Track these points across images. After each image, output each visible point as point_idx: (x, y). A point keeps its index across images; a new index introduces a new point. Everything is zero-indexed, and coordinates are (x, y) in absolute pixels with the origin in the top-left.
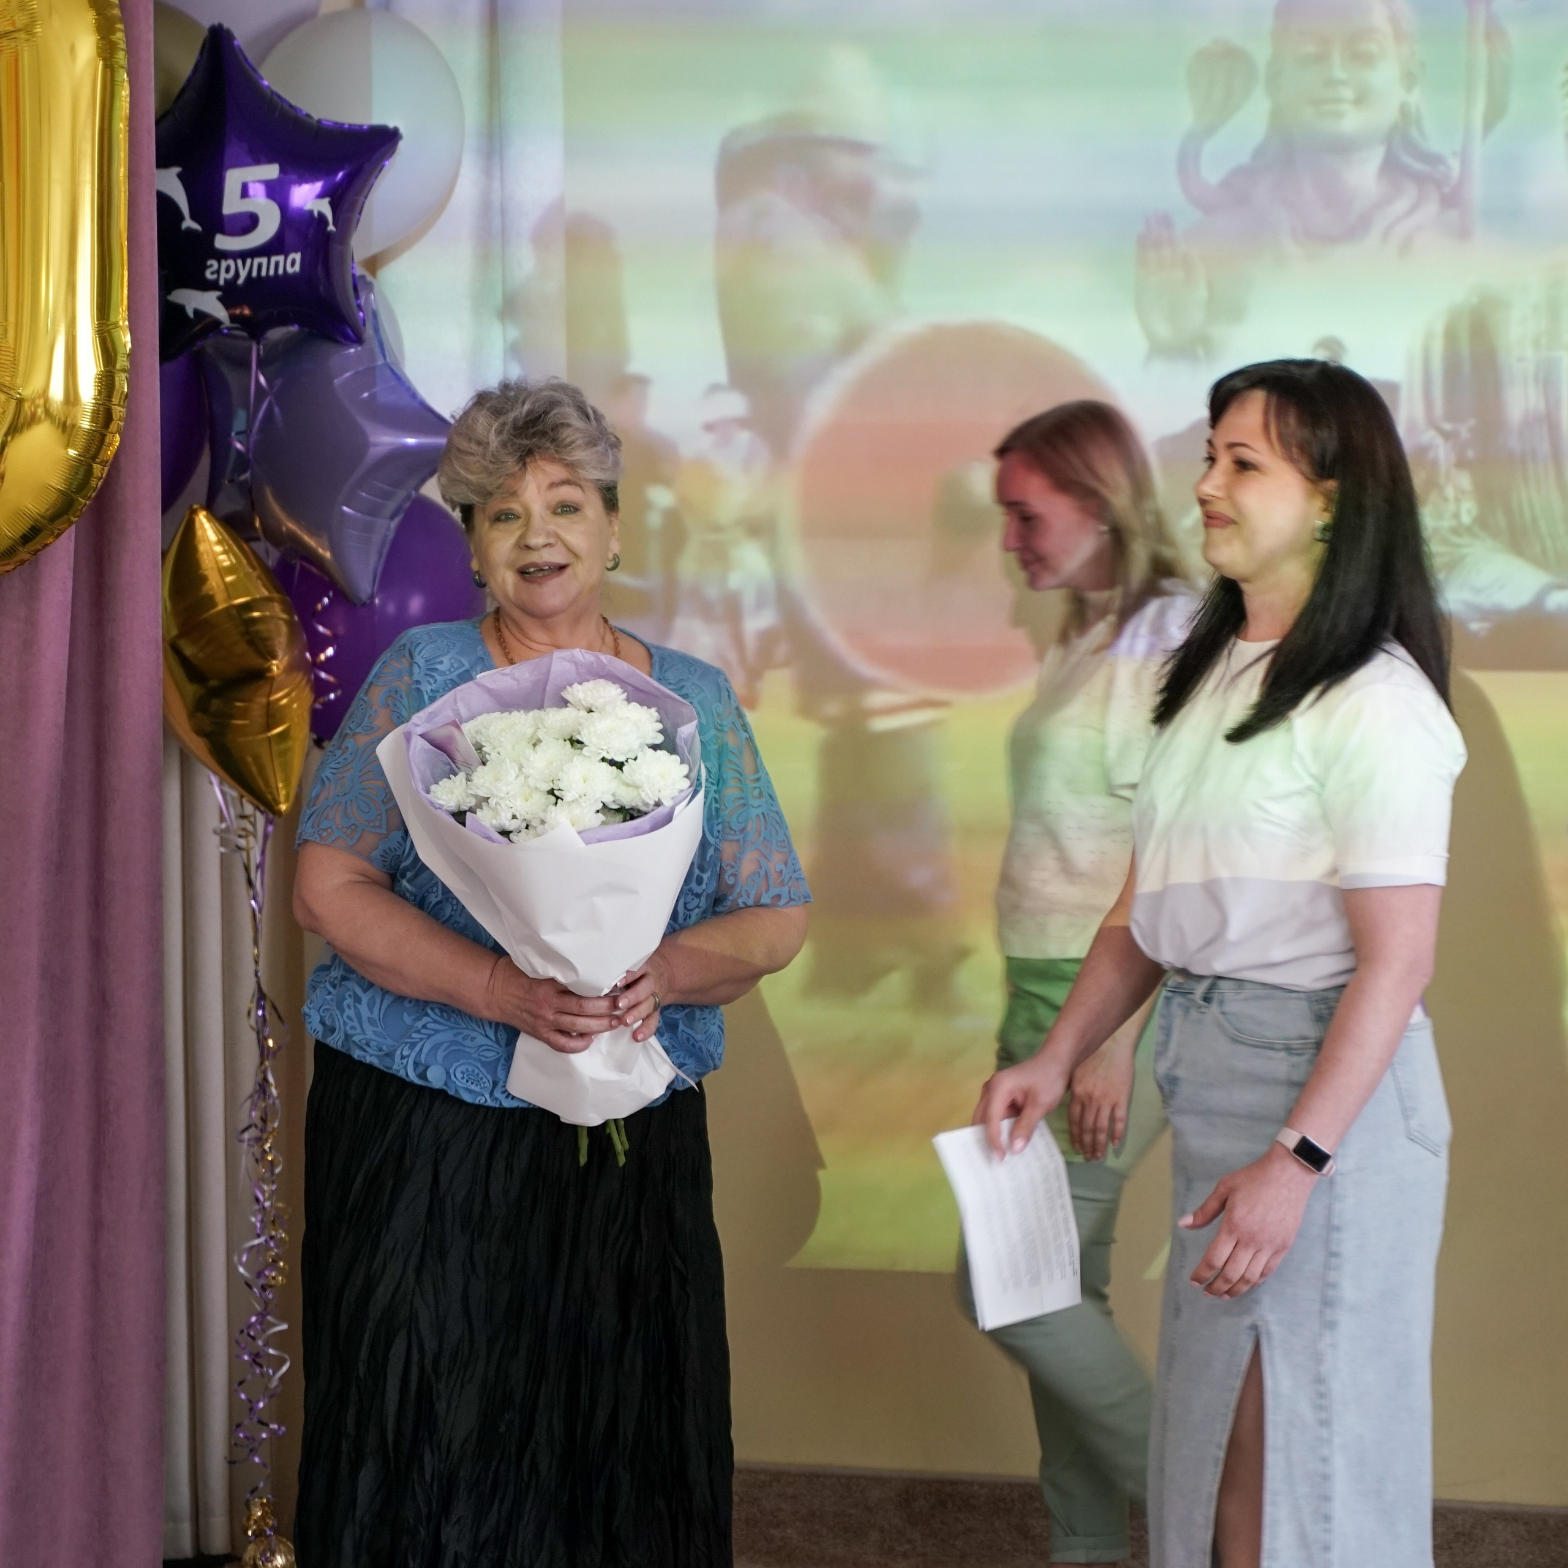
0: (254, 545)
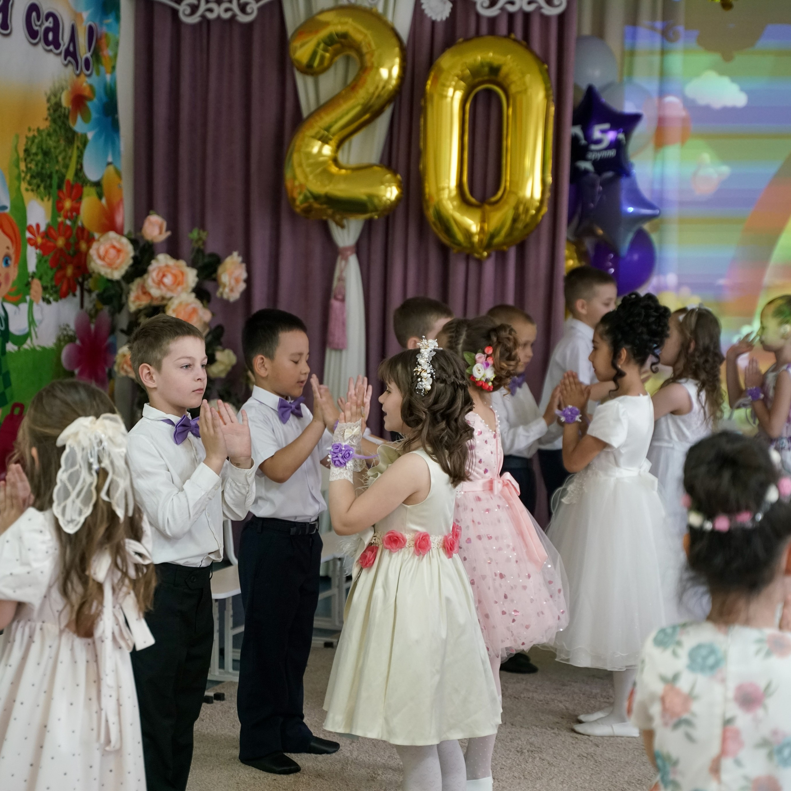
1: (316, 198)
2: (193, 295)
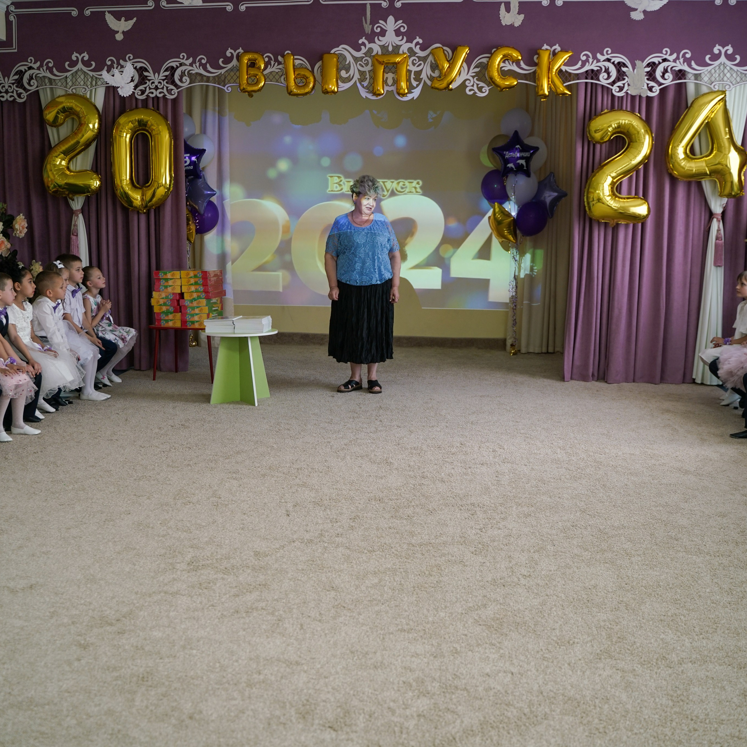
1: (60, 186)
2: (2, 235)
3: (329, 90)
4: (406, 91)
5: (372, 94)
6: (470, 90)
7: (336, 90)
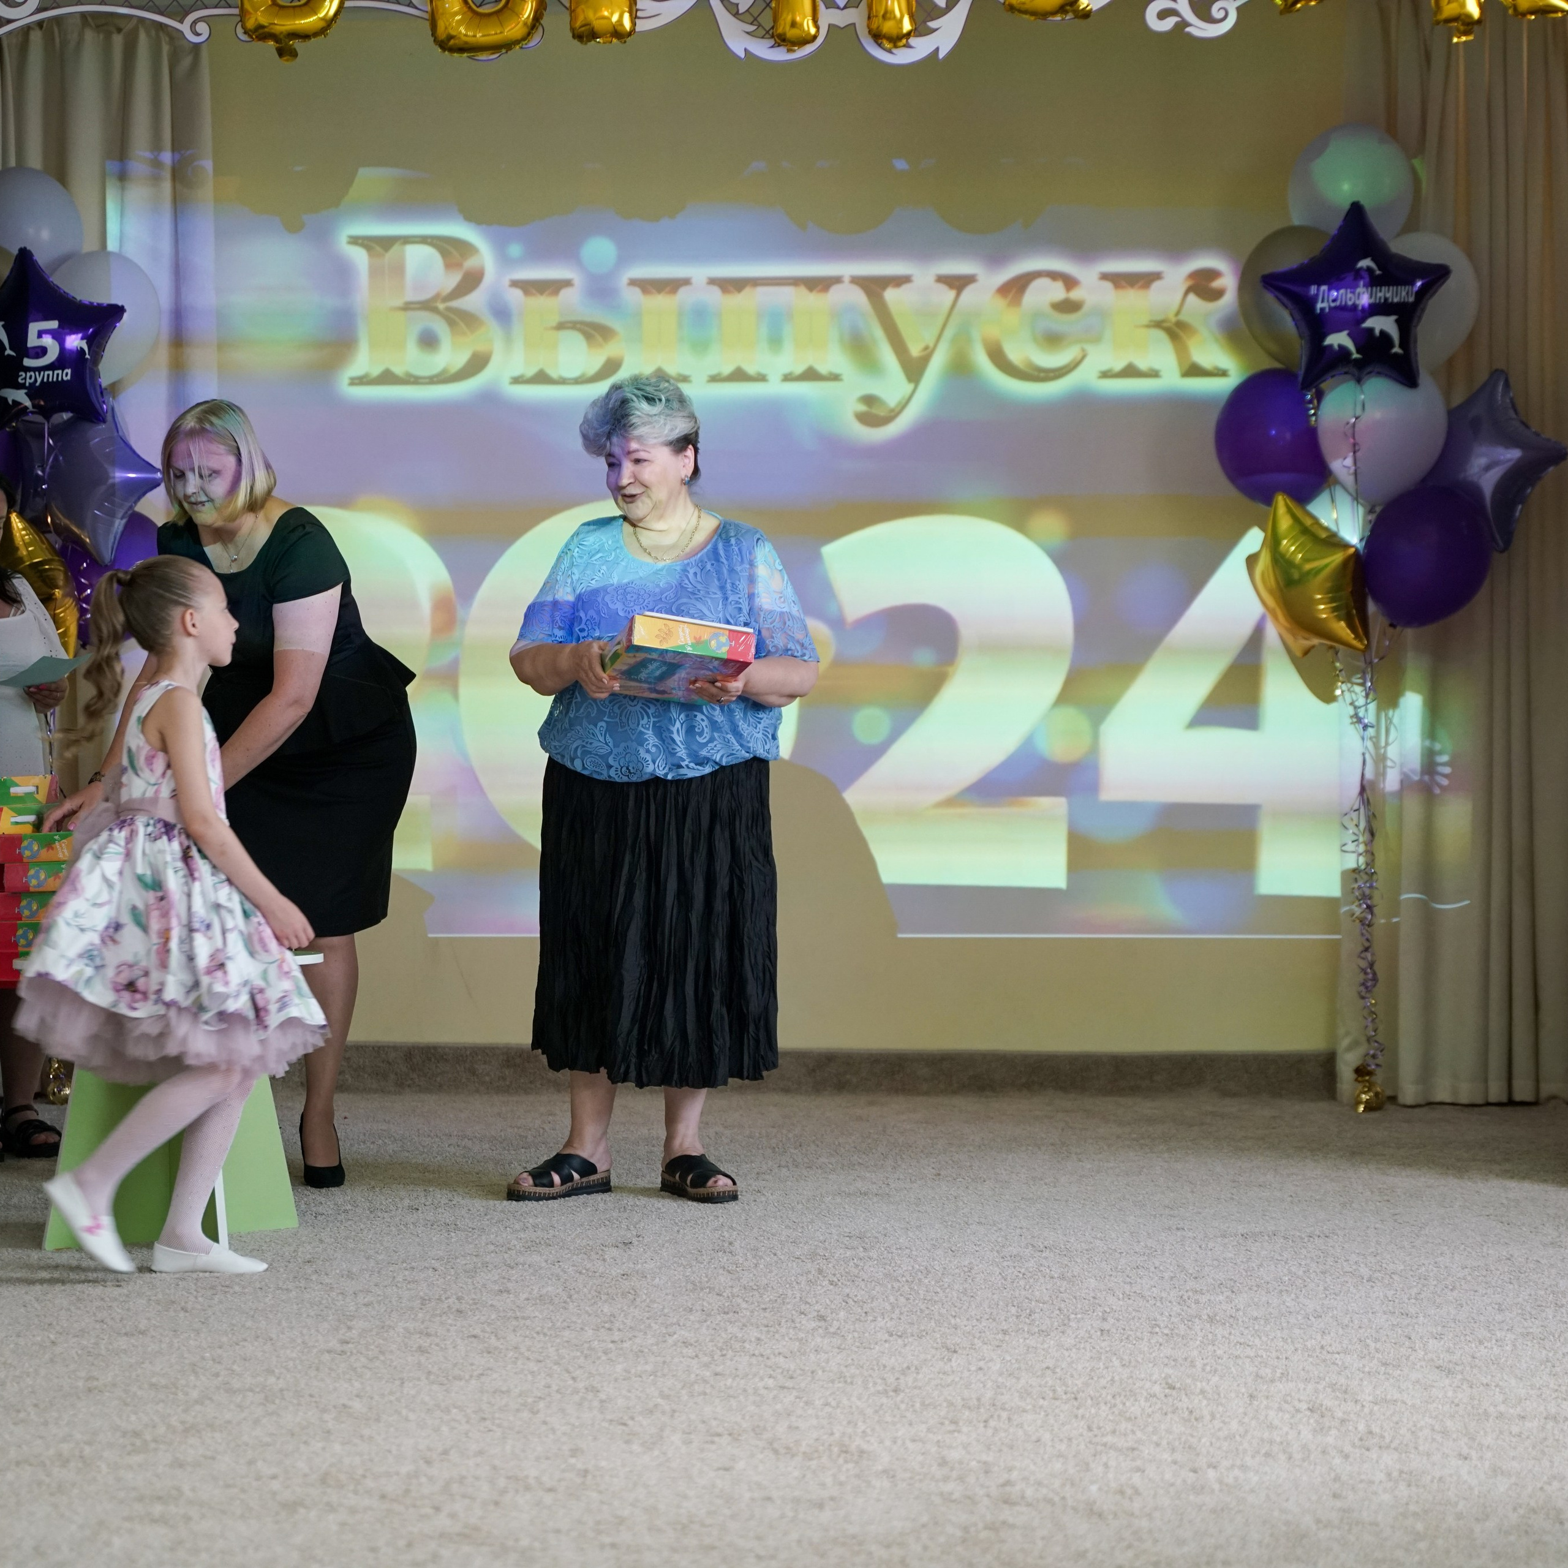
0: (48, 536)
3: (598, 25)
4: (907, 26)
5: (772, 42)
6: (1163, 15)
7: (627, 24)
